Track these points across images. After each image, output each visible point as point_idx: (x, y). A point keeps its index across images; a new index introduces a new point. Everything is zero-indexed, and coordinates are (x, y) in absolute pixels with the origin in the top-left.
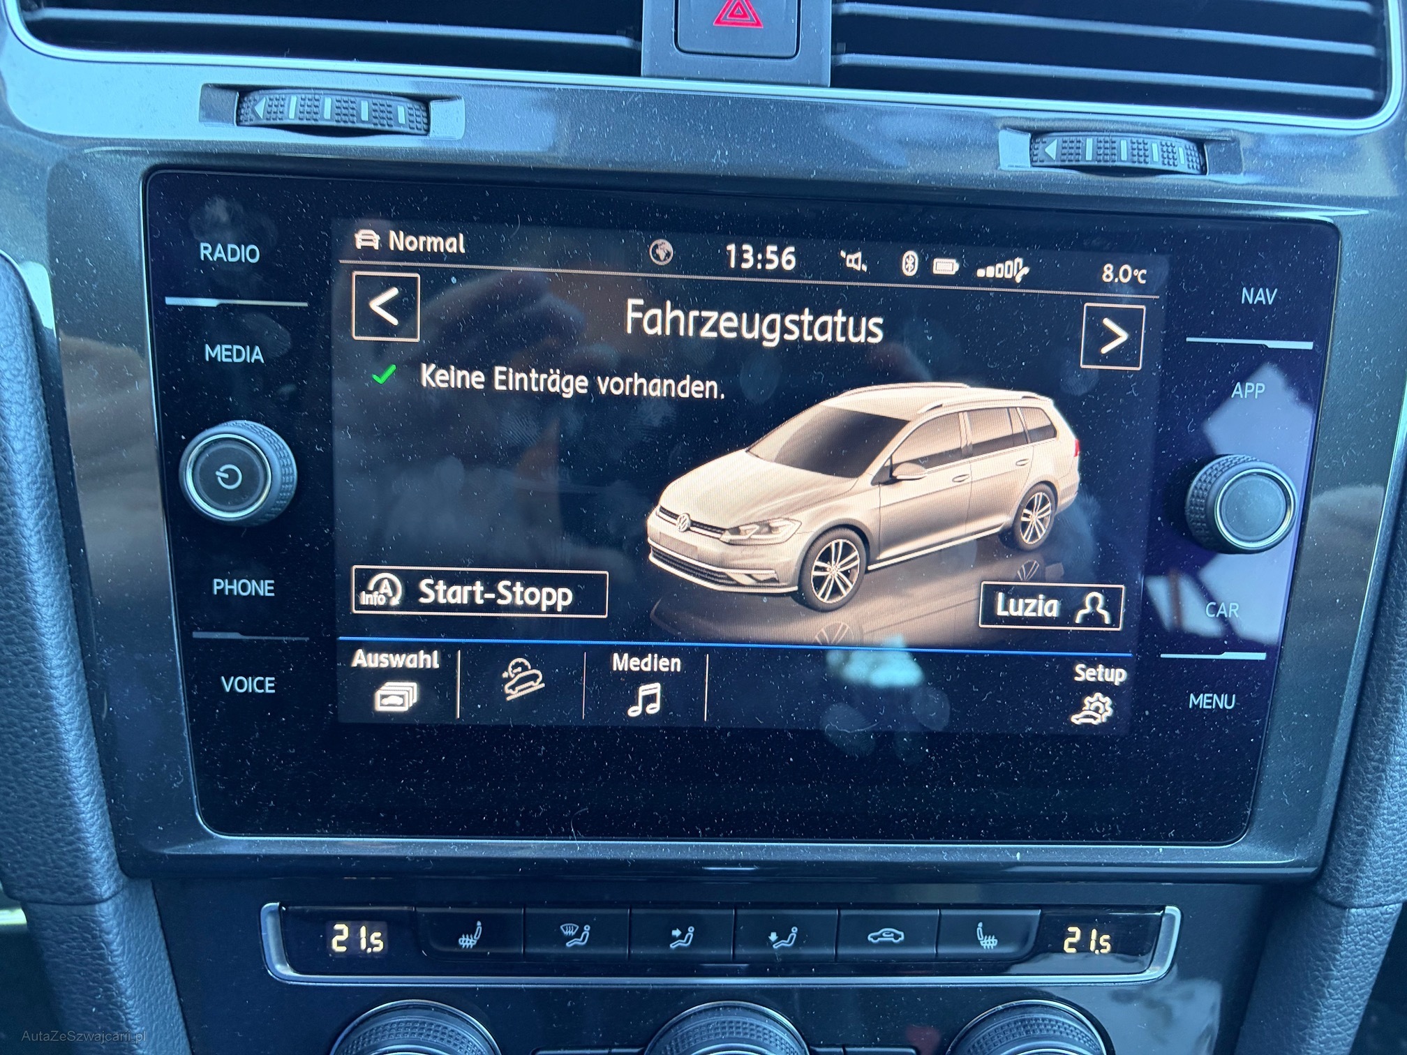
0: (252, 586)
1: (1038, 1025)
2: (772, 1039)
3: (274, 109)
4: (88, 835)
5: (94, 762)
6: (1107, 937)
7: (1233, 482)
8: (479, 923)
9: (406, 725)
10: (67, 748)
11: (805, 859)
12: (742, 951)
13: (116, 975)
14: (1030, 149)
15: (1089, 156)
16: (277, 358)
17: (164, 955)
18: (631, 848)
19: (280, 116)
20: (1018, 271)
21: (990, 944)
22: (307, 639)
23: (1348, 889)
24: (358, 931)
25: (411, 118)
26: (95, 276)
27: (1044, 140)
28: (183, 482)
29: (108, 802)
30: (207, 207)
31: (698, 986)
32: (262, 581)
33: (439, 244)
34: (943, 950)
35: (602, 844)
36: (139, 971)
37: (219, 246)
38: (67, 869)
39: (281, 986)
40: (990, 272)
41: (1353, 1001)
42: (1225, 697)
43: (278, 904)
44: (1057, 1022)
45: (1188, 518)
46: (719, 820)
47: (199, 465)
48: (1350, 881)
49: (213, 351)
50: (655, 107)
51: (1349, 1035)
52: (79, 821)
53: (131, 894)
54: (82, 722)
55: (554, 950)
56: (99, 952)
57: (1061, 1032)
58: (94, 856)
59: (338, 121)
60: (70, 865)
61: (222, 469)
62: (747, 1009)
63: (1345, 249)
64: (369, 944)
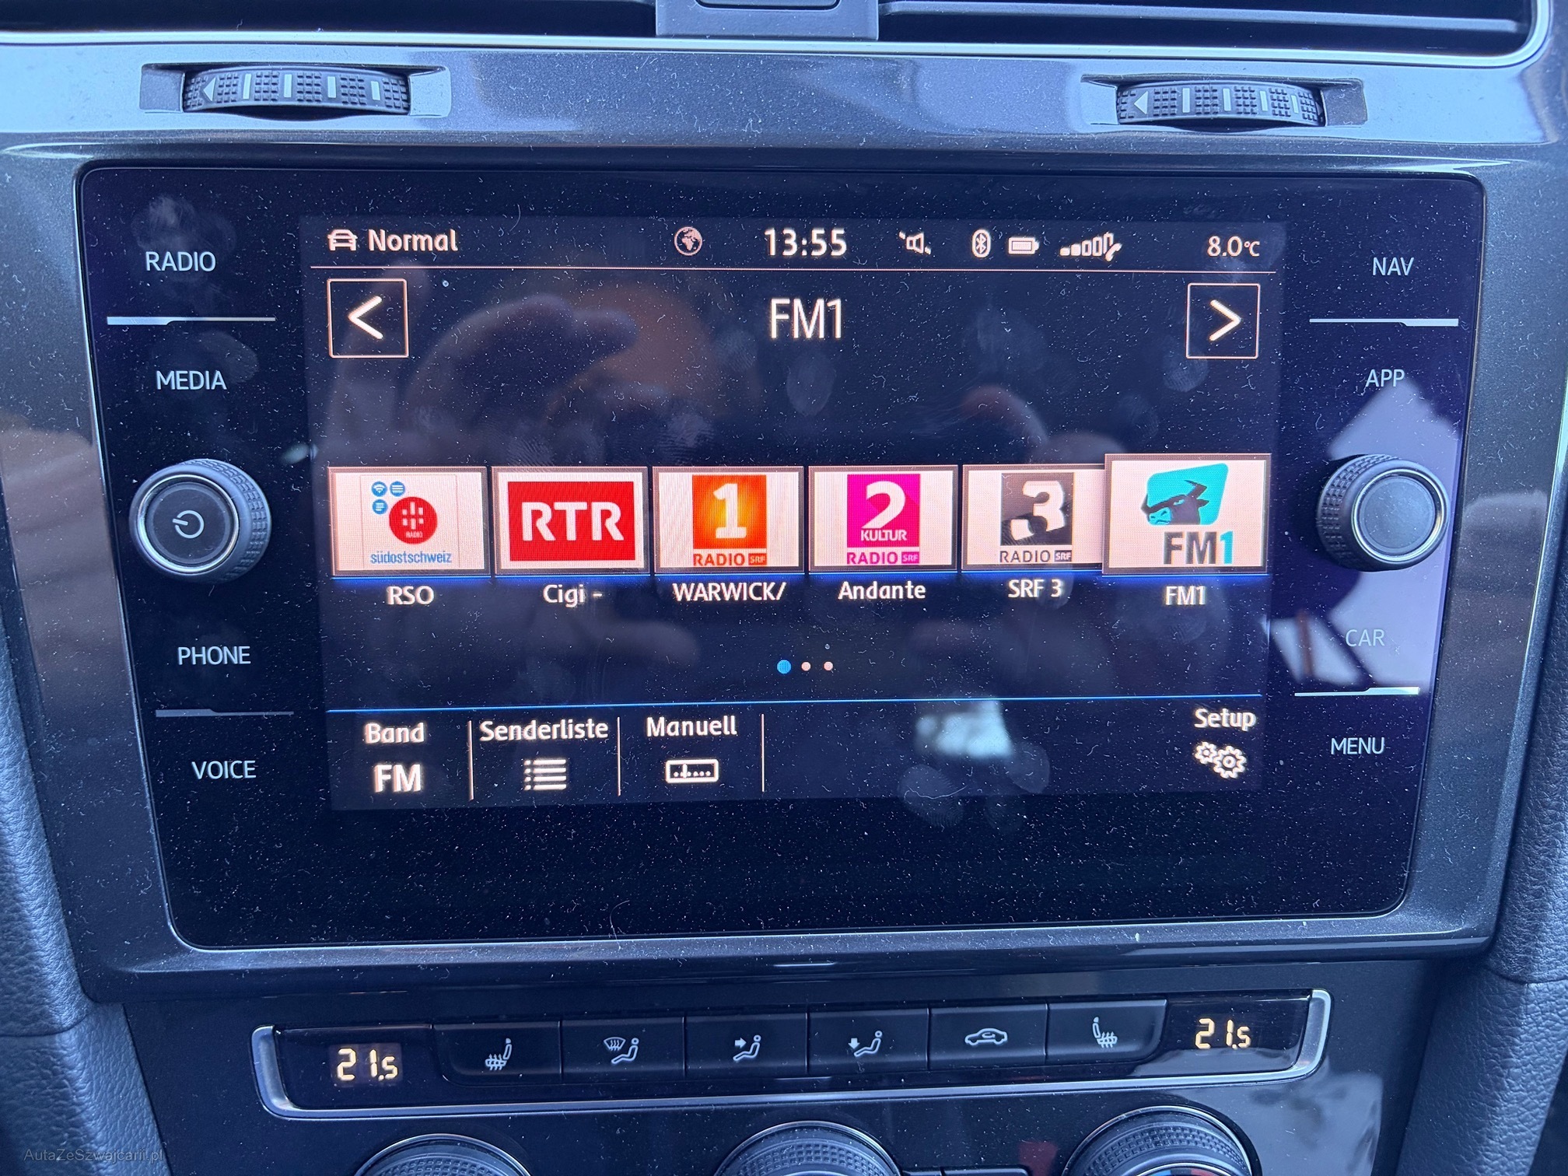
0: (224, 653)
1: (1170, 1135)
2: (858, 1164)
3: (226, 90)
4: (43, 954)
5: (45, 867)
6: (1246, 1029)
7: (1372, 485)
8: (508, 1041)
9: (411, 811)
10: (12, 852)
11: (886, 950)
12: (818, 1062)
13: (84, 1116)
14: (1117, 104)
15: (1186, 108)
16: (241, 383)
17: (141, 1091)
18: (681, 945)
19: (232, 97)
20: (1109, 248)
21: (1108, 1042)
22: (291, 713)
23: (1526, 960)
24: (367, 1055)
25: (388, 94)
26: (25, 295)
27: (1133, 92)
28: (134, 533)
29: (65, 914)
30: (152, 209)
31: (769, 1105)
32: (235, 648)
33: (426, 241)
34: (1052, 1052)
35: (648, 943)
36: (111, 1112)
37: (168, 254)
38: (19, 994)
39: (278, 1123)
40: (1076, 250)
41: (1538, 1092)
42: (1372, 741)
43: (272, 1027)
44: (1191, 1130)
45: (1320, 531)
46: (784, 908)
47: (153, 512)
48: (1528, 951)
49: (166, 379)
50: (672, 72)
51: (1534, 1133)
52: (30, 937)
53: (98, 1020)
54: (30, 821)
55: (597, 1069)
56: (61, 1090)
57: (1196, 1143)
58: (50, 977)
59: (300, 100)
60: (25, 989)
61: (179, 516)
62: (827, 1129)
63: (1491, 207)
64: (381, 1071)
